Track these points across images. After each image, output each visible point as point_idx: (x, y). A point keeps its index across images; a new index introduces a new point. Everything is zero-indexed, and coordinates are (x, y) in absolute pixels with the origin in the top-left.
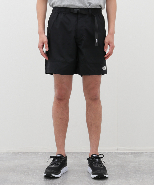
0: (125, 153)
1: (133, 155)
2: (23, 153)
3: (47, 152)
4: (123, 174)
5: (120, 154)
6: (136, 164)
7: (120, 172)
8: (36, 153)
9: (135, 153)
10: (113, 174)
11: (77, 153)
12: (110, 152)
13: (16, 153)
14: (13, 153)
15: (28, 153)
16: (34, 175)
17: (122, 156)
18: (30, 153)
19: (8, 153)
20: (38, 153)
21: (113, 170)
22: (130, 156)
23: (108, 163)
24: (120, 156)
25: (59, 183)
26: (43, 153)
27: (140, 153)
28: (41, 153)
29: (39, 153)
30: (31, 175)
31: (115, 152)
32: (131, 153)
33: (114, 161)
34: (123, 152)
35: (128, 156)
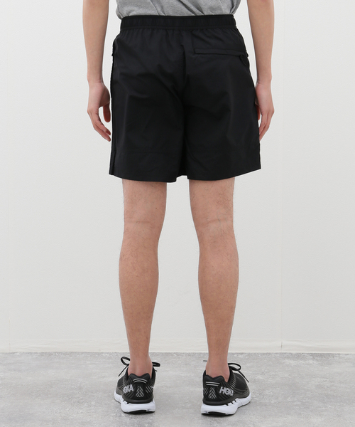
0: (298, 356)
1: (317, 360)
2: (66, 354)
3: (120, 352)
4: (295, 403)
5: (288, 358)
6: (325, 379)
7: (289, 399)
8: (96, 353)
9: (321, 355)
10: (273, 402)
11: (189, 354)
12: (264, 354)
13: (50, 354)
14: (42, 354)
15: (78, 353)
16: (93, 403)
17: (293, 363)
18: (83, 353)
19: (31, 353)
20: (99, 354)
21: (272, 394)
22: (311, 362)
23: (261, 378)
24: (288, 362)
25: (149, 423)
26: (110, 354)
27: (333, 355)
28: (108, 353)
29: (102, 353)
30: (86, 405)
31: (277, 353)
32: (313, 355)
33: (274, 373)
34: (294, 352)
35: (307, 362)
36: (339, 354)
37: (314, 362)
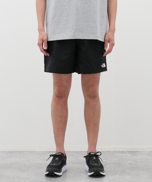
33: (111, 159)
34: (120, 150)
35: (126, 154)
36: (140, 151)
37: (129, 154)
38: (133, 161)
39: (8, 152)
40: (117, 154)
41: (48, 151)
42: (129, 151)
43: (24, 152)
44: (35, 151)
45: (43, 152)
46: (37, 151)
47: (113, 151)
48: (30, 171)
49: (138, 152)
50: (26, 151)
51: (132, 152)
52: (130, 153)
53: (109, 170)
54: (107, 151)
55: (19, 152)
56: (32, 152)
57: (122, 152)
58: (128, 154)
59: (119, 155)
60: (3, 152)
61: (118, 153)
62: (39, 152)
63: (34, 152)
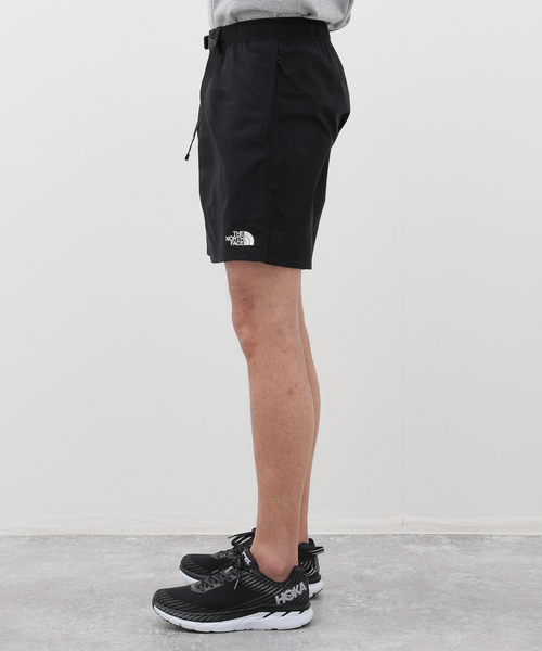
33: (390, 566)
34: (422, 533)
35: (442, 548)
36: (491, 536)
37: (454, 548)
38: (469, 575)
39: (33, 538)
40: (412, 547)
41: (170, 536)
42: (450, 537)
43: (89, 537)
44: (125, 533)
45: (155, 537)
46: (135, 536)
47: (395, 535)
48: (111, 613)
49: (482, 537)
50: (96, 536)
51: (463, 538)
52: (457, 544)
53: (388, 610)
54: (376, 536)
55: (70, 537)
56: (117, 537)
57: (428, 539)
58: (448, 547)
59: (420, 549)
60: (16, 537)
61: (413, 542)
62: (138, 537)
63: (122, 537)
